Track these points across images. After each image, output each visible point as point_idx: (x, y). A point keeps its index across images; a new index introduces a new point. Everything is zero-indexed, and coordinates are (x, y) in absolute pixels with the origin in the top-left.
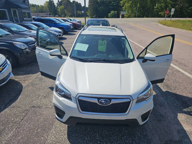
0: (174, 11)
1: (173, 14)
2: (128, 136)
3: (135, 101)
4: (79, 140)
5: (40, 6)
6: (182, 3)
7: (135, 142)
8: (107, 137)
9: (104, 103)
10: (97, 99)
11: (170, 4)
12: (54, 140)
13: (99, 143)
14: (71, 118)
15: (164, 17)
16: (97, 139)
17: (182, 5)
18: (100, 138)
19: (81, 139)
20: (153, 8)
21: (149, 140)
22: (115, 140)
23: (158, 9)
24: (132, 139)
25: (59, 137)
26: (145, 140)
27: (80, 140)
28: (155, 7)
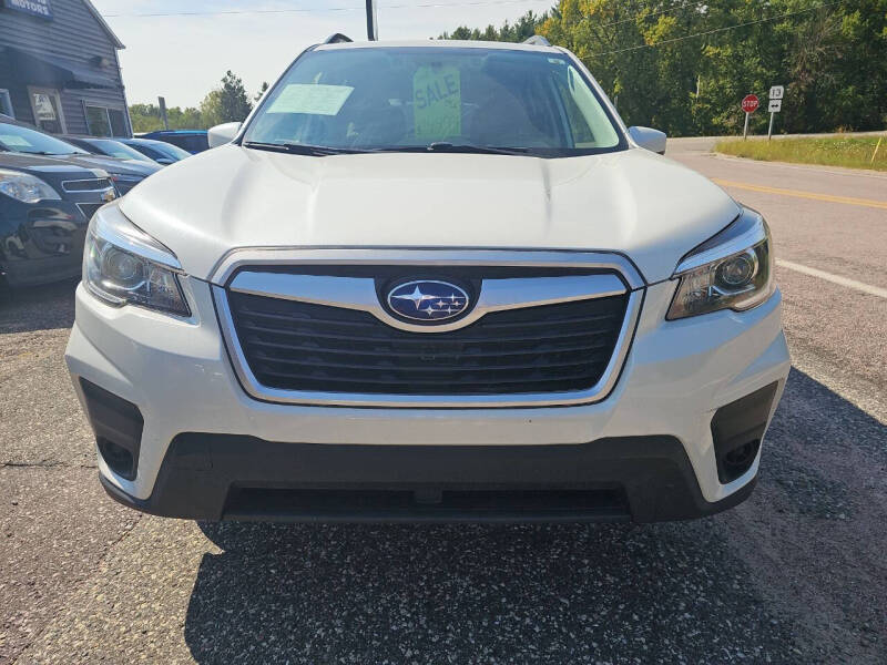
0: (781, 96)
1: (778, 109)
2: (621, 607)
3: (660, 298)
4: (266, 640)
5: (183, 111)
6: (810, 72)
7: (680, 642)
8: (469, 617)
9: (430, 310)
10: (371, 281)
11: (757, 76)
12: (77, 644)
13: (413, 657)
14: (184, 445)
15: (739, 132)
16: (401, 631)
17: (810, 79)
18: (421, 627)
19: (282, 635)
20: (686, 99)
21: (772, 625)
22: (528, 632)
23: (709, 101)
24: (653, 624)
25: (123, 629)
26: (746, 625)
27: (274, 644)
28: (692, 95)
